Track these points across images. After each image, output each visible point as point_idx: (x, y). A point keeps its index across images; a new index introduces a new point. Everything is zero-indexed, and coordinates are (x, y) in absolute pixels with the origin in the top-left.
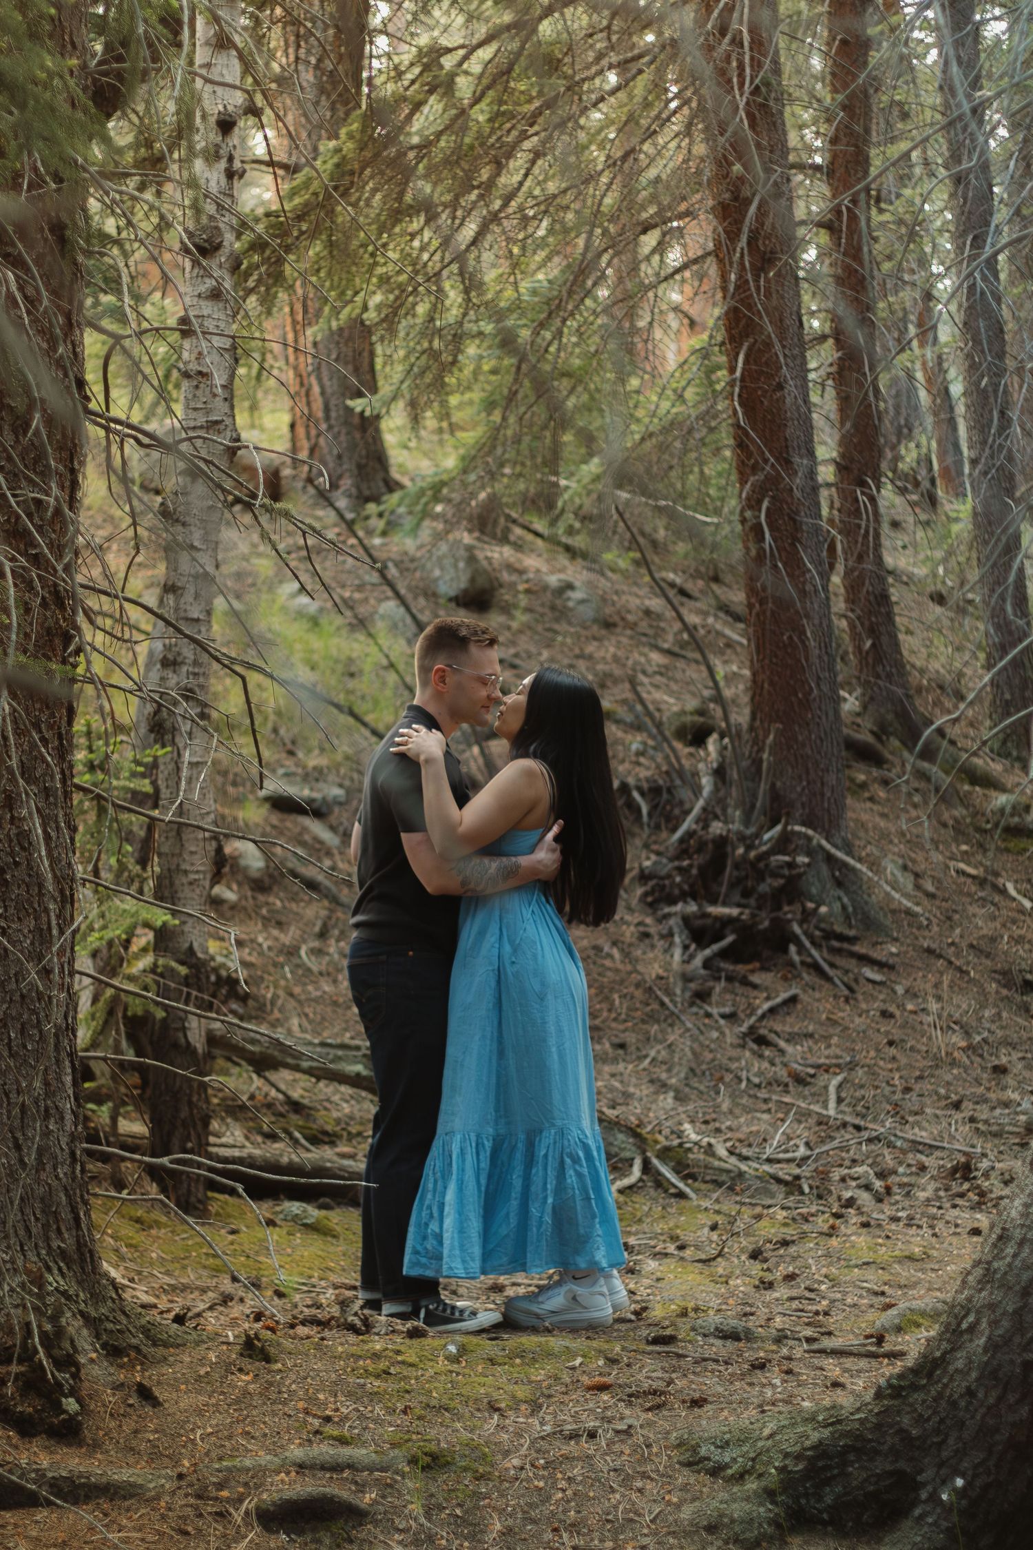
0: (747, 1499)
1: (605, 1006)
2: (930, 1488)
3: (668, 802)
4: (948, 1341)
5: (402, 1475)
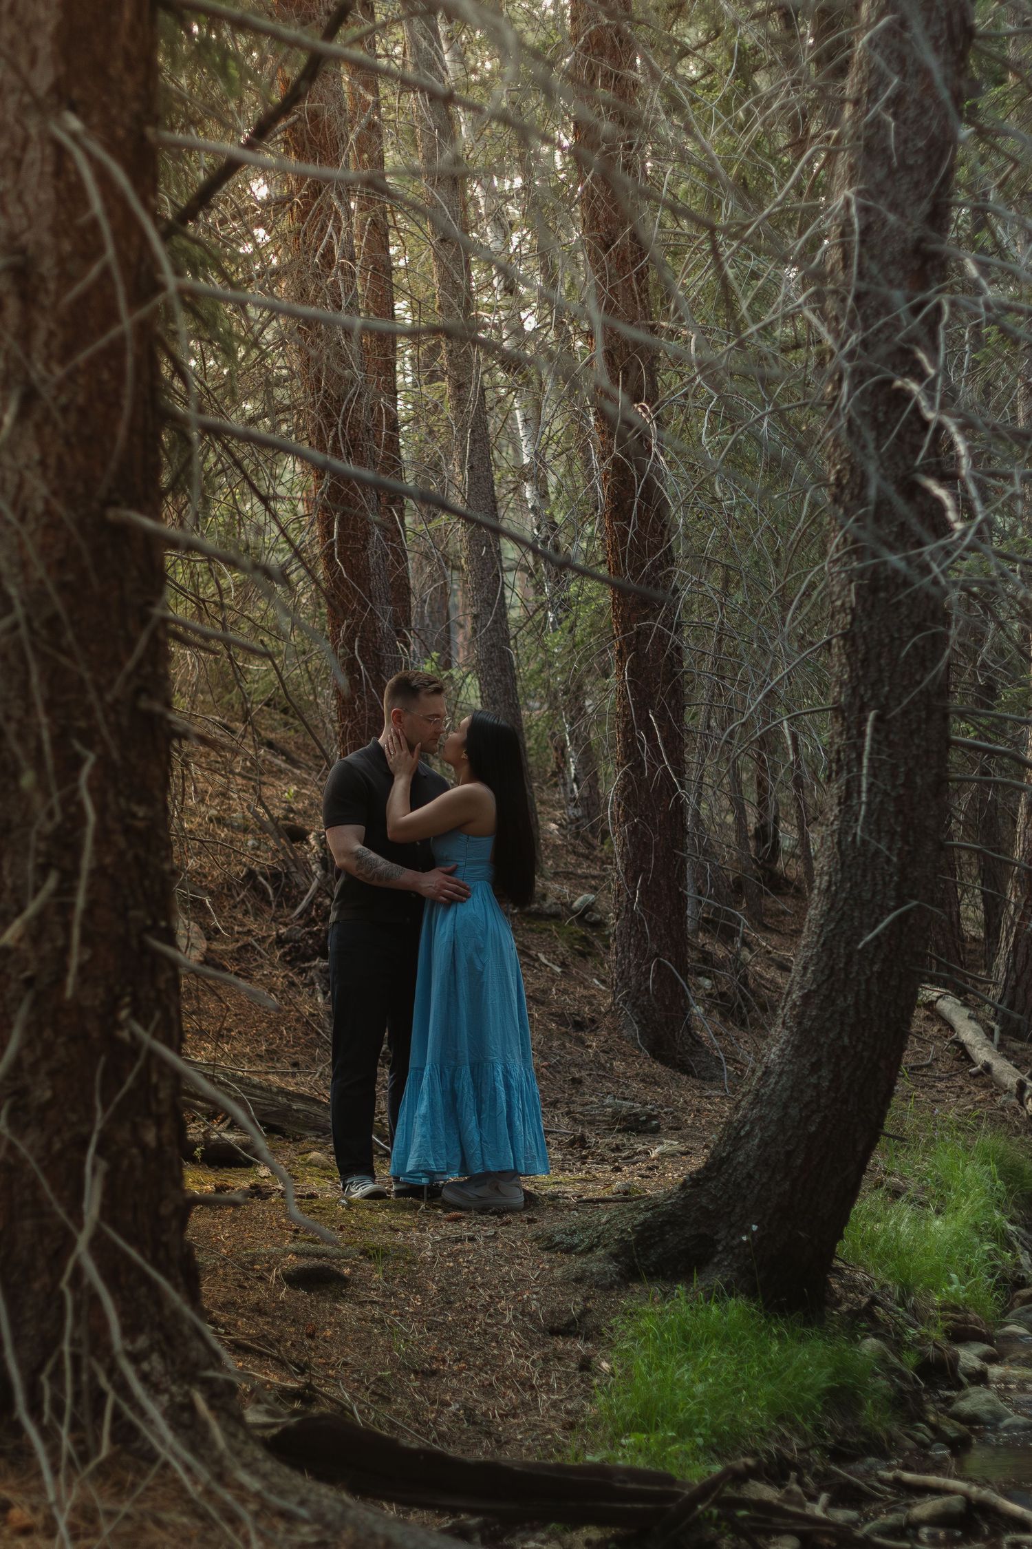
0: (600, 1260)
1: (277, 1035)
2: (724, 1243)
3: (287, 885)
4: (731, 1145)
5: (360, 1261)
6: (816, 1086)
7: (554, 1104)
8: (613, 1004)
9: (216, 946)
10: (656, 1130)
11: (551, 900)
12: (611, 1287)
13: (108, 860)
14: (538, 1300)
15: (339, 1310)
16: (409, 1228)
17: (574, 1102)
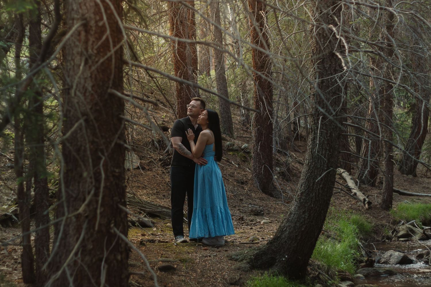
0: (244, 264)
1: (159, 188)
2: (278, 260)
3: (162, 144)
4: (281, 233)
5: (179, 263)
6: (304, 218)
7: (235, 207)
8: (252, 177)
9: (143, 161)
10: (263, 215)
11: (236, 146)
12: (247, 271)
13: (108, 184)
14: (227, 275)
15: (173, 278)
16: (193, 252)
17: (240, 206)
